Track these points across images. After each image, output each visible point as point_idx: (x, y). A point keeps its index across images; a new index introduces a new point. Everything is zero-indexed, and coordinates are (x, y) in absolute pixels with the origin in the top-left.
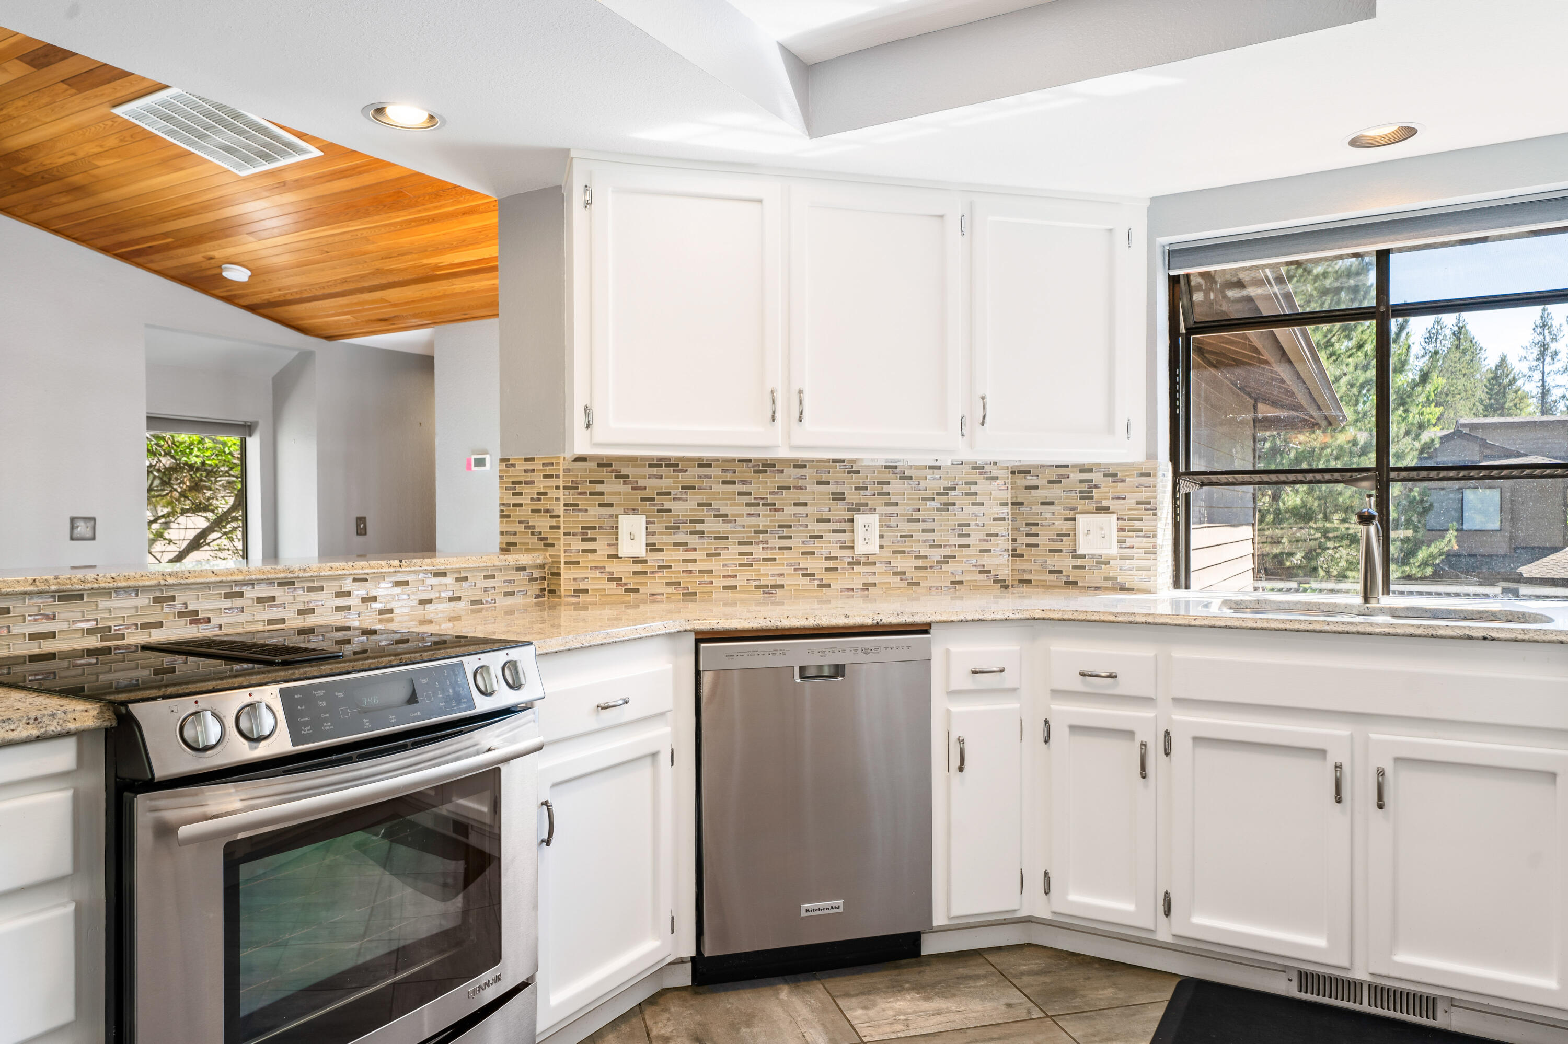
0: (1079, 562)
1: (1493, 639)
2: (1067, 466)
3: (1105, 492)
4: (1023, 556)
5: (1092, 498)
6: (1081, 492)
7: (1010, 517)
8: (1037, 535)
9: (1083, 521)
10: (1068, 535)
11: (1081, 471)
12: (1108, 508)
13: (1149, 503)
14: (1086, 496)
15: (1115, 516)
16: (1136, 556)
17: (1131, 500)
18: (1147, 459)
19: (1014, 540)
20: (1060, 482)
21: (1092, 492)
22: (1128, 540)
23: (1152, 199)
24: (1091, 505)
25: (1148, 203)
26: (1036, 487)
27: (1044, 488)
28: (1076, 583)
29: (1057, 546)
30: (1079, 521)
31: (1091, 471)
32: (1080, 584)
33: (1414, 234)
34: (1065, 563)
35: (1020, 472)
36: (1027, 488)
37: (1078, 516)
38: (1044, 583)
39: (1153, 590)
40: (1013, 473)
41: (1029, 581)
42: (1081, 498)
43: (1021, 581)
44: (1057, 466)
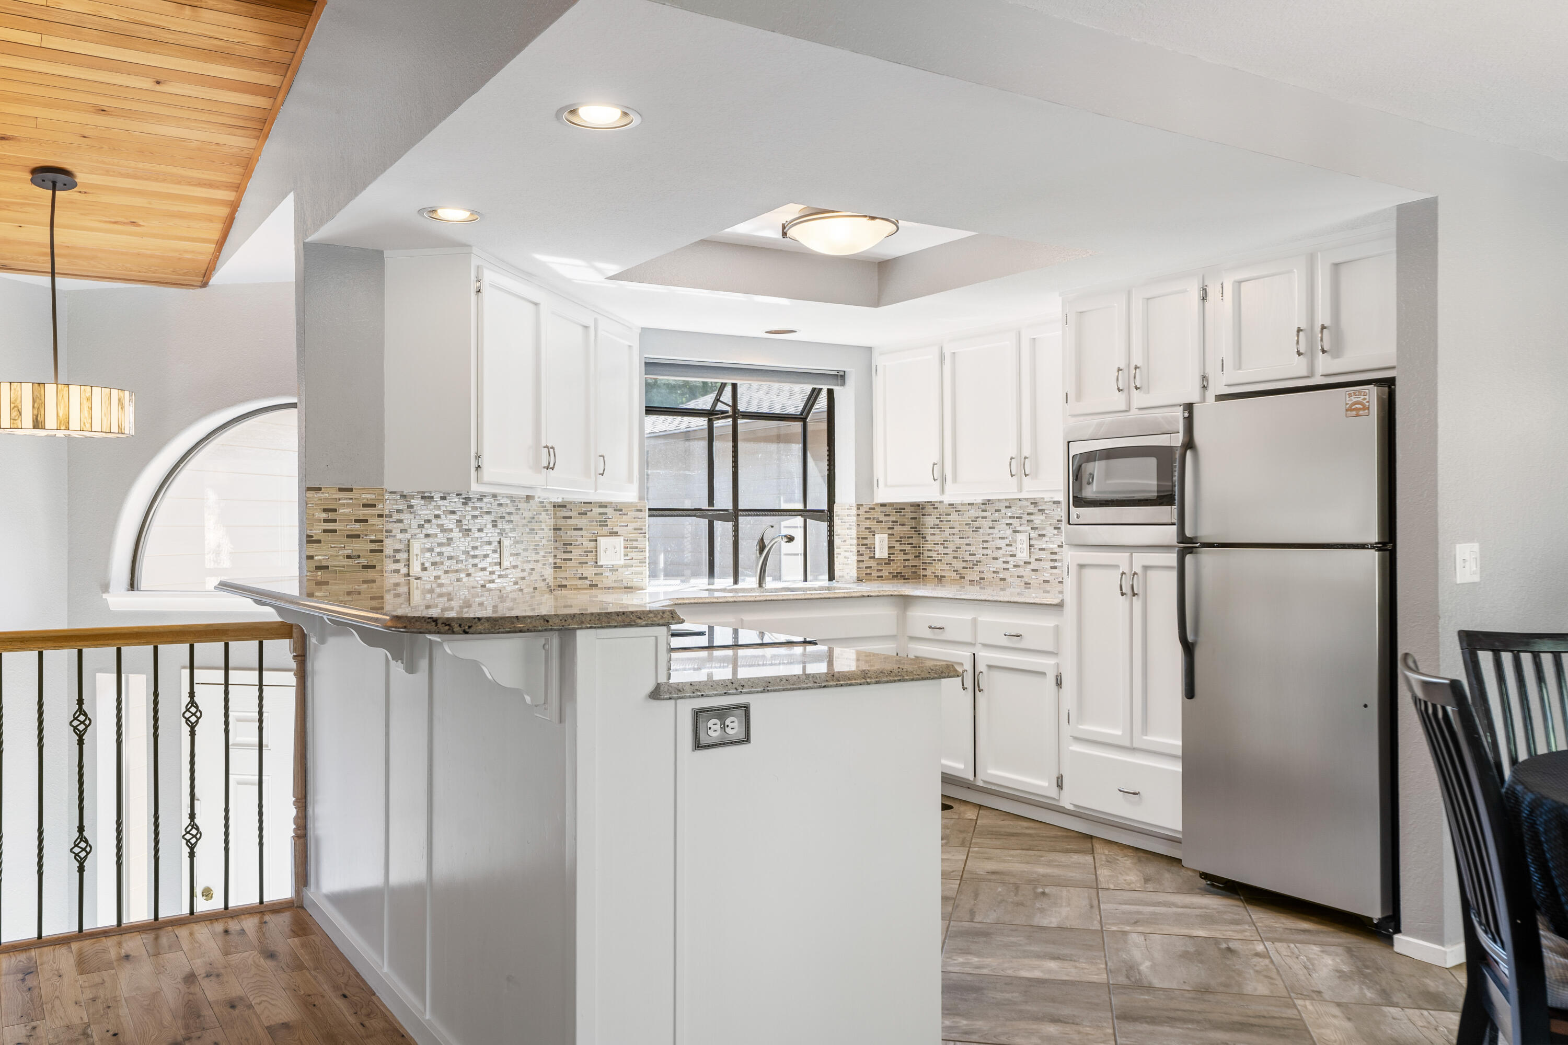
0: (599, 570)
1: (871, 596)
2: (591, 503)
3: (614, 520)
4: (561, 567)
5: (607, 525)
6: (600, 521)
7: (552, 539)
8: (571, 552)
9: (603, 541)
10: (592, 552)
11: (600, 507)
12: (617, 533)
13: (641, 529)
14: (603, 524)
15: (622, 538)
16: (634, 565)
17: (632, 526)
18: (639, 500)
19: (555, 556)
20: (586, 514)
21: (607, 521)
22: (629, 554)
23: (642, 328)
24: (606, 530)
25: (640, 331)
26: (570, 518)
27: (575, 518)
28: (597, 585)
29: (584, 559)
30: (600, 542)
31: (606, 507)
32: (599, 586)
33: (766, 378)
34: (589, 571)
35: (559, 506)
36: (564, 518)
37: (598, 538)
38: (575, 587)
39: (644, 587)
40: (554, 506)
41: (566, 586)
42: (600, 525)
43: (559, 586)
44: (584, 503)
